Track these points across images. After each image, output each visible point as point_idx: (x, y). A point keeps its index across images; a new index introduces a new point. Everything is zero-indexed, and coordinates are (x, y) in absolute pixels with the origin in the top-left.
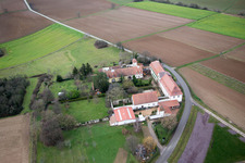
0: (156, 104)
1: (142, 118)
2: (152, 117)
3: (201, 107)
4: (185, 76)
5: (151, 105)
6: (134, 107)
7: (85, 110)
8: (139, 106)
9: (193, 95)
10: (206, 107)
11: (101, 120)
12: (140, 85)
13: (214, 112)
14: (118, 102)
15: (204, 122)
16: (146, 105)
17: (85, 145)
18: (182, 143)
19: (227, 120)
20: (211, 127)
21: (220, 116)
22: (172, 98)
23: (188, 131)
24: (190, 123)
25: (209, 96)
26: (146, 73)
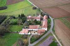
0: (37, 30)
1: (29, 33)
2: (33, 34)
3: (53, 34)
4: (55, 22)
5: (35, 30)
6: (29, 29)
8: (31, 30)
9: (53, 29)
10: (55, 34)
12: (37, 23)
13: (57, 36)
14: (26, 27)
15: (50, 39)
18: (37, 44)
19: (59, 40)
20: (52, 41)
21: (58, 38)
22: (43, 29)
23: (42, 41)
24: (45, 38)
25: (59, 31)
26: (42, 19)
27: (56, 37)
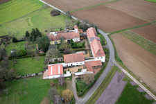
0: (83, 63)
1: (68, 74)
2: (77, 74)
3: (120, 67)
4: (115, 41)
5: (79, 63)
6: (64, 65)
7: (27, 65)
8: (69, 65)
9: (116, 57)
10: (124, 67)
11: (37, 74)
12: (75, 47)
13: (130, 72)
14: (53, 60)
15: (119, 80)
16: (74, 64)
17: (19, 94)
18: (95, 96)
19: (138, 80)
20: (123, 84)
21: (134, 76)
22: (96, 59)
23: (102, 87)
24: (107, 80)
25: (129, 59)
26: (84, 37)
27: (129, 75)
